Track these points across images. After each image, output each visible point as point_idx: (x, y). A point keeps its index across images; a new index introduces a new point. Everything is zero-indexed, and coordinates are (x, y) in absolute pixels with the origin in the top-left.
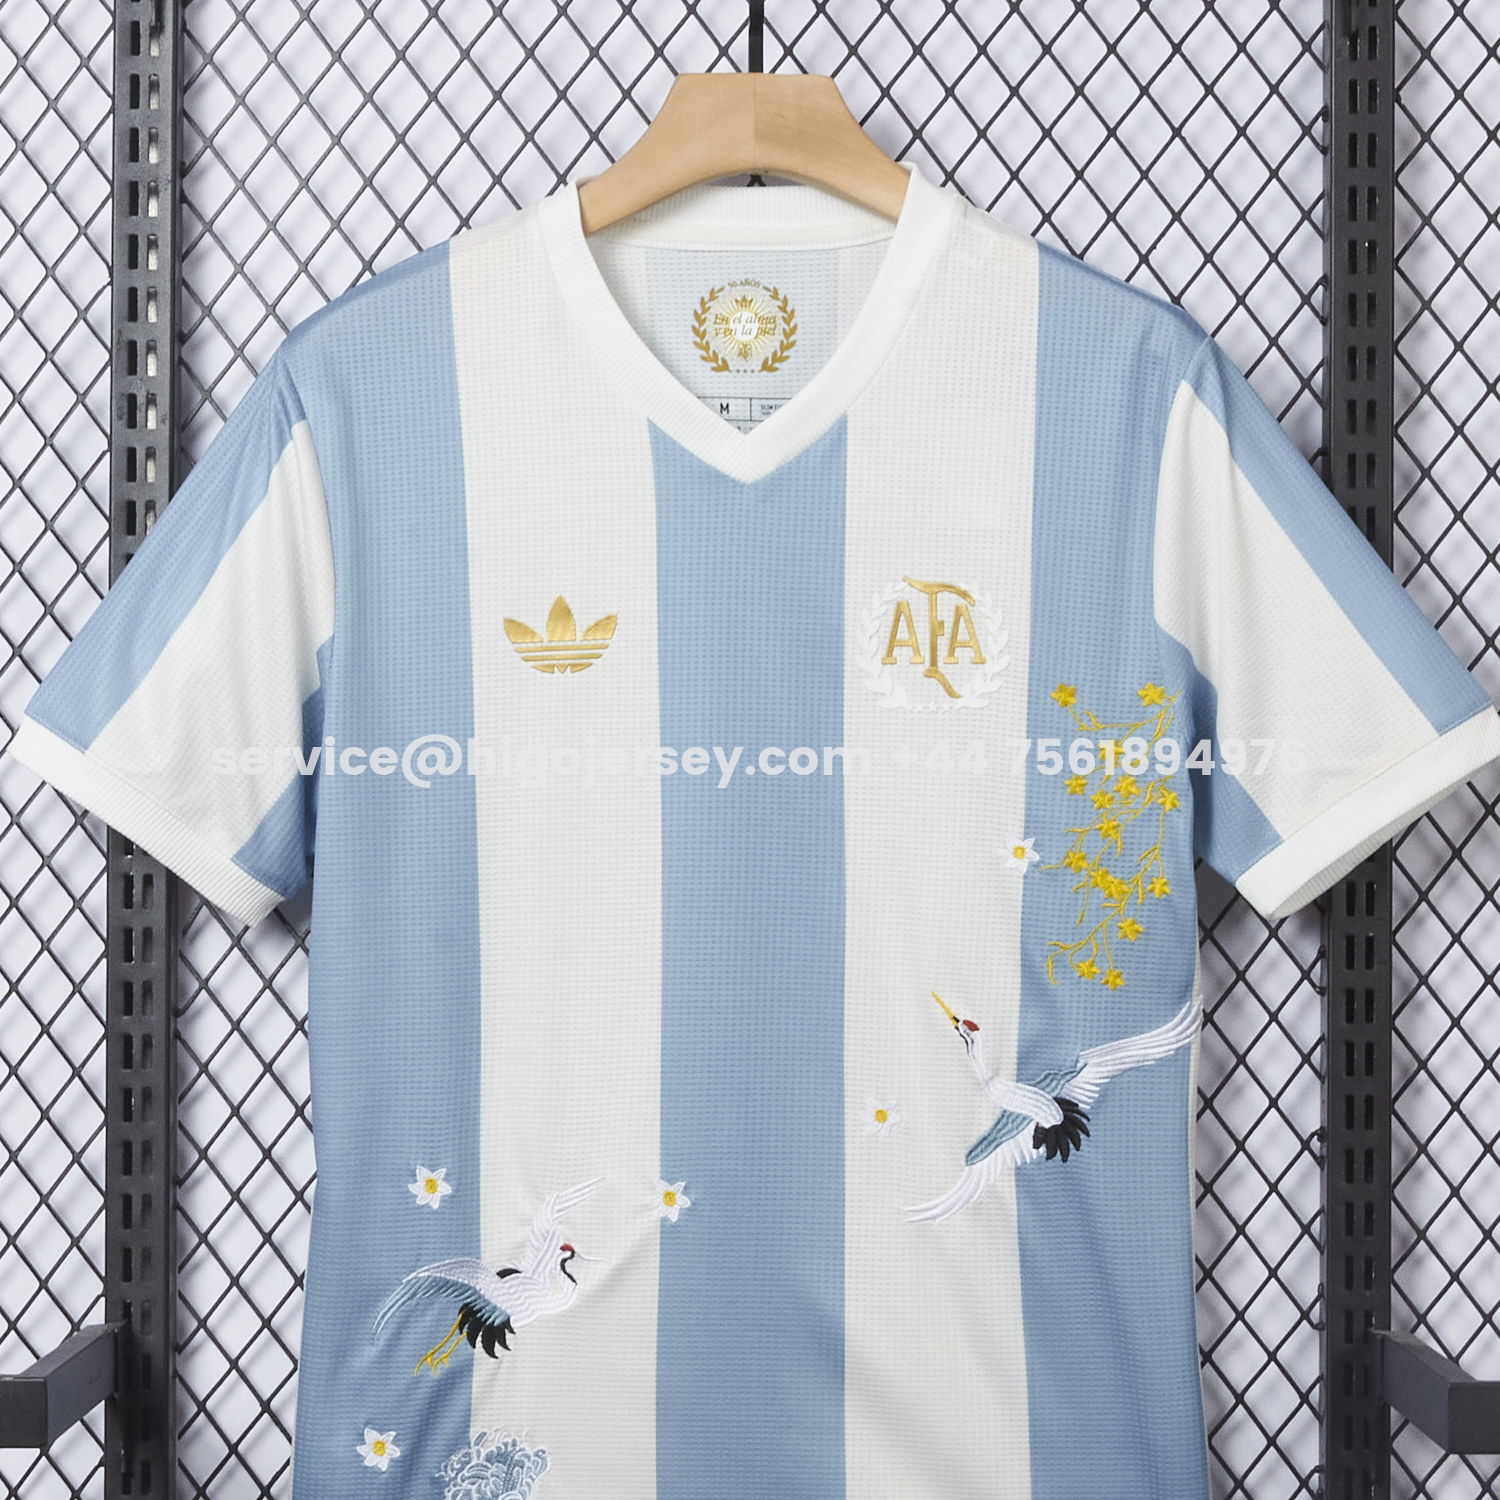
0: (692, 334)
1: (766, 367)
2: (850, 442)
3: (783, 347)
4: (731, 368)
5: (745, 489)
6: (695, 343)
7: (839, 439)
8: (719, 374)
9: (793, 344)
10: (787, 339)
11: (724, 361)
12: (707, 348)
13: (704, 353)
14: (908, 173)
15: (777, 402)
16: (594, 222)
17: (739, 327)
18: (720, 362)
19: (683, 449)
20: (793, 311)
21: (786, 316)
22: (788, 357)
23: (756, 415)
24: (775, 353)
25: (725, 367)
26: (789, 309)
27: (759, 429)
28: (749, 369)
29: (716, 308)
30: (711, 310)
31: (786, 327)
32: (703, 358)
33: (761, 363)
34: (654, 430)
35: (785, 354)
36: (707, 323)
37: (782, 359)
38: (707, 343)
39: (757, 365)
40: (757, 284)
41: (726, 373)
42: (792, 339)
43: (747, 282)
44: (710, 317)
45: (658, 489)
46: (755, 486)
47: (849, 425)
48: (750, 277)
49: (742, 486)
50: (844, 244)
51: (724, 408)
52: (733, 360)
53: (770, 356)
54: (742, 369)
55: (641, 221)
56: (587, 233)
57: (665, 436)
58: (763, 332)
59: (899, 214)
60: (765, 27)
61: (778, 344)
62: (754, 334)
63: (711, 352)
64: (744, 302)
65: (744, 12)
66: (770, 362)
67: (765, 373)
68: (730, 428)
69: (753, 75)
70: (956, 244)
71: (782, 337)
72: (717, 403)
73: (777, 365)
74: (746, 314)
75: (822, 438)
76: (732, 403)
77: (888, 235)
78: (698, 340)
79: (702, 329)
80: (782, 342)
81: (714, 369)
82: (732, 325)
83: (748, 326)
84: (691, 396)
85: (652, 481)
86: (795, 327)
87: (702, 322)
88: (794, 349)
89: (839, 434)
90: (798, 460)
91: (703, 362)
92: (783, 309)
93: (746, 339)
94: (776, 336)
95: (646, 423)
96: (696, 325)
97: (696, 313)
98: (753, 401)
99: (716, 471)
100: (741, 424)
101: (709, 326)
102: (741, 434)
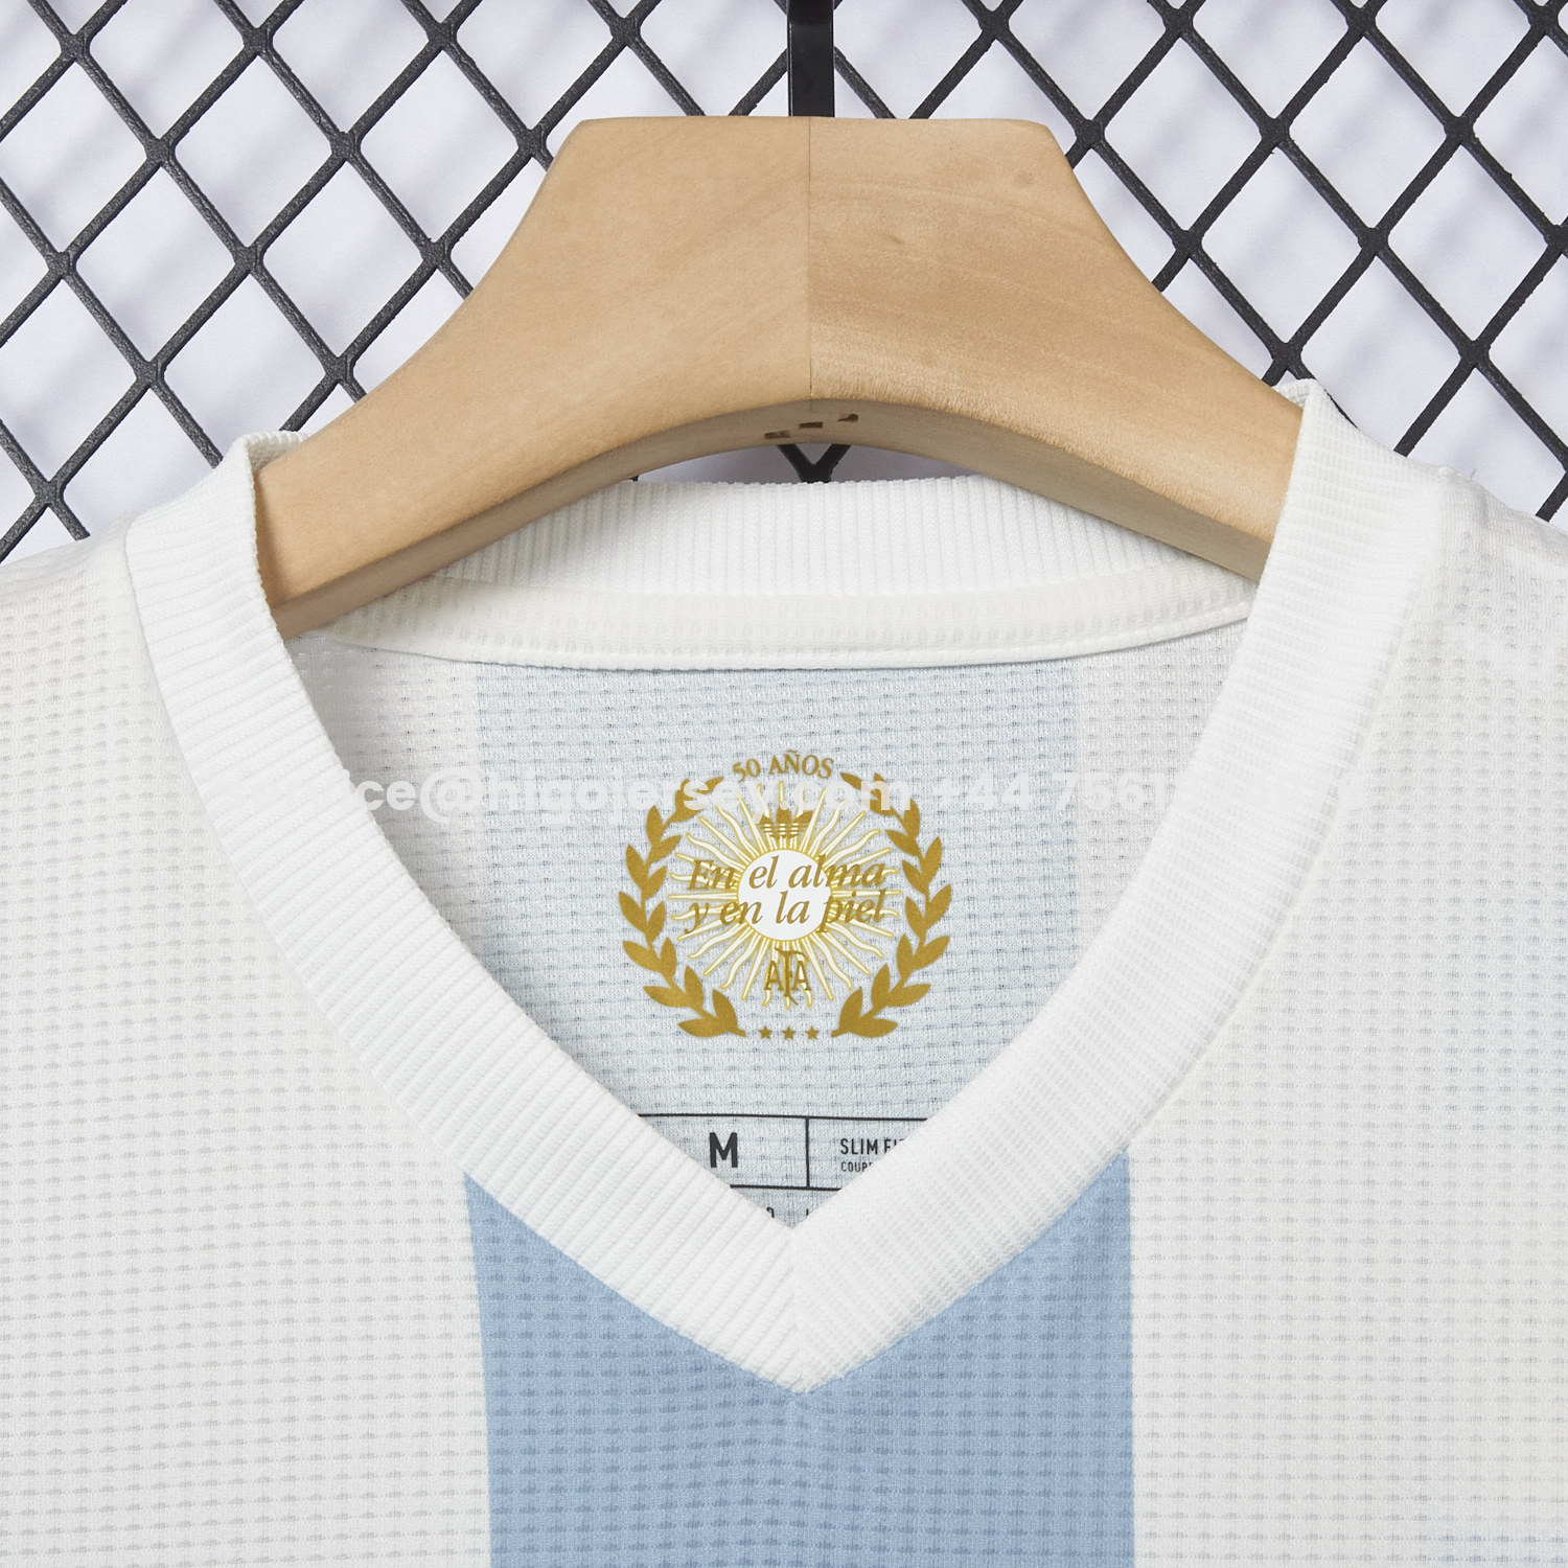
0: (622, 922)
1: (856, 1020)
2: (1140, 1248)
3: (909, 959)
4: (743, 1023)
5: (791, 1412)
6: (630, 947)
7: (1103, 1238)
8: (706, 1043)
9: (939, 947)
10: (921, 934)
11: (720, 1000)
12: (666, 961)
13: (658, 979)
14: (1297, 411)
15: (890, 1130)
16: (305, 564)
17: (769, 899)
18: (709, 1007)
19: (582, 1277)
20: (937, 846)
21: (913, 861)
22: (924, 989)
23: (823, 1174)
24: (882, 976)
25: (724, 1020)
26: (924, 841)
27: (828, 1210)
28: (800, 1027)
29: (694, 842)
30: (682, 848)
31: (917, 897)
32: (655, 994)
33: (836, 1007)
34: (486, 1212)
35: (915, 979)
36: (668, 888)
37: (910, 996)
38: (669, 946)
39: (824, 1012)
40: (823, 768)
41: (726, 1040)
42: (934, 932)
43: (791, 763)
44: (678, 868)
45: (498, 1412)
46: (824, 1398)
47: (1135, 1190)
48: (803, 746)
49: (782, 1398)
50: (1089, 644)
51: (723, 1150)
52: (748, 998)
53: (867, 986)
54: (777, 1026)
55: (463, 583)
56: (279, 597)
57: (524, 1235)
58: (842, 911)
59: (1272, 526)
60: (839, 80)
61: (889, 949)
62: (816, 915)
63: (679, 974)
64: (784, 823)
65: (772, 36)
66: (867, 1005)
67: (850, 1039)
68: (747, 1210)
69: (802, 122)
70: (1461, 607)
71: (903, 928)
72: (700, 1130)
73: (889, 1014)
74: (791, 860)
75: (1048, 1235)
76: (746, 1130)
77: (1228, 613)
78: (638, 937)
79: (651, 905)
80: (904, 941)
81: (688, 1027)
82: (745, 894)
83: (797, 895)
84: (622, 1113)
85: (479, 1385)
86: (946, 894)
87: (650, 885)
88: (942, 962)
89: (1105, 1219)
90: (967, 1309)
91: (655, 1007)
92: (905, 841)
93: (789, 933)
94: (885, 925)
95: (461, 1193)
96: (634, 892)
97: (632, 856)
98: (814, 1126)
99: (694, 1350)
100: (778, 1199)
101: (674, 895)
102: (774, 1224)
